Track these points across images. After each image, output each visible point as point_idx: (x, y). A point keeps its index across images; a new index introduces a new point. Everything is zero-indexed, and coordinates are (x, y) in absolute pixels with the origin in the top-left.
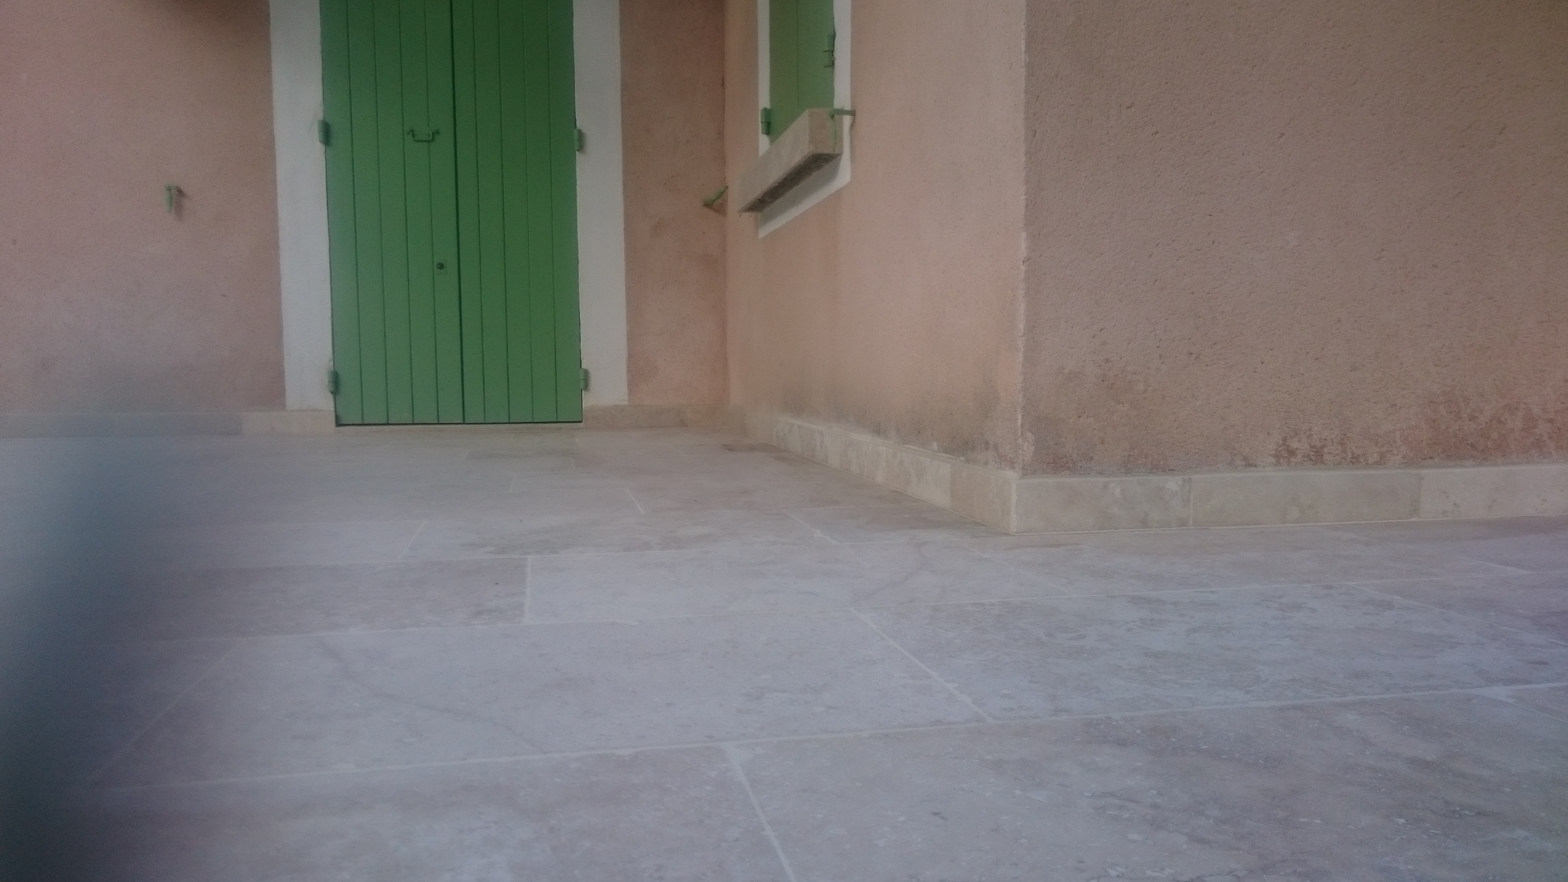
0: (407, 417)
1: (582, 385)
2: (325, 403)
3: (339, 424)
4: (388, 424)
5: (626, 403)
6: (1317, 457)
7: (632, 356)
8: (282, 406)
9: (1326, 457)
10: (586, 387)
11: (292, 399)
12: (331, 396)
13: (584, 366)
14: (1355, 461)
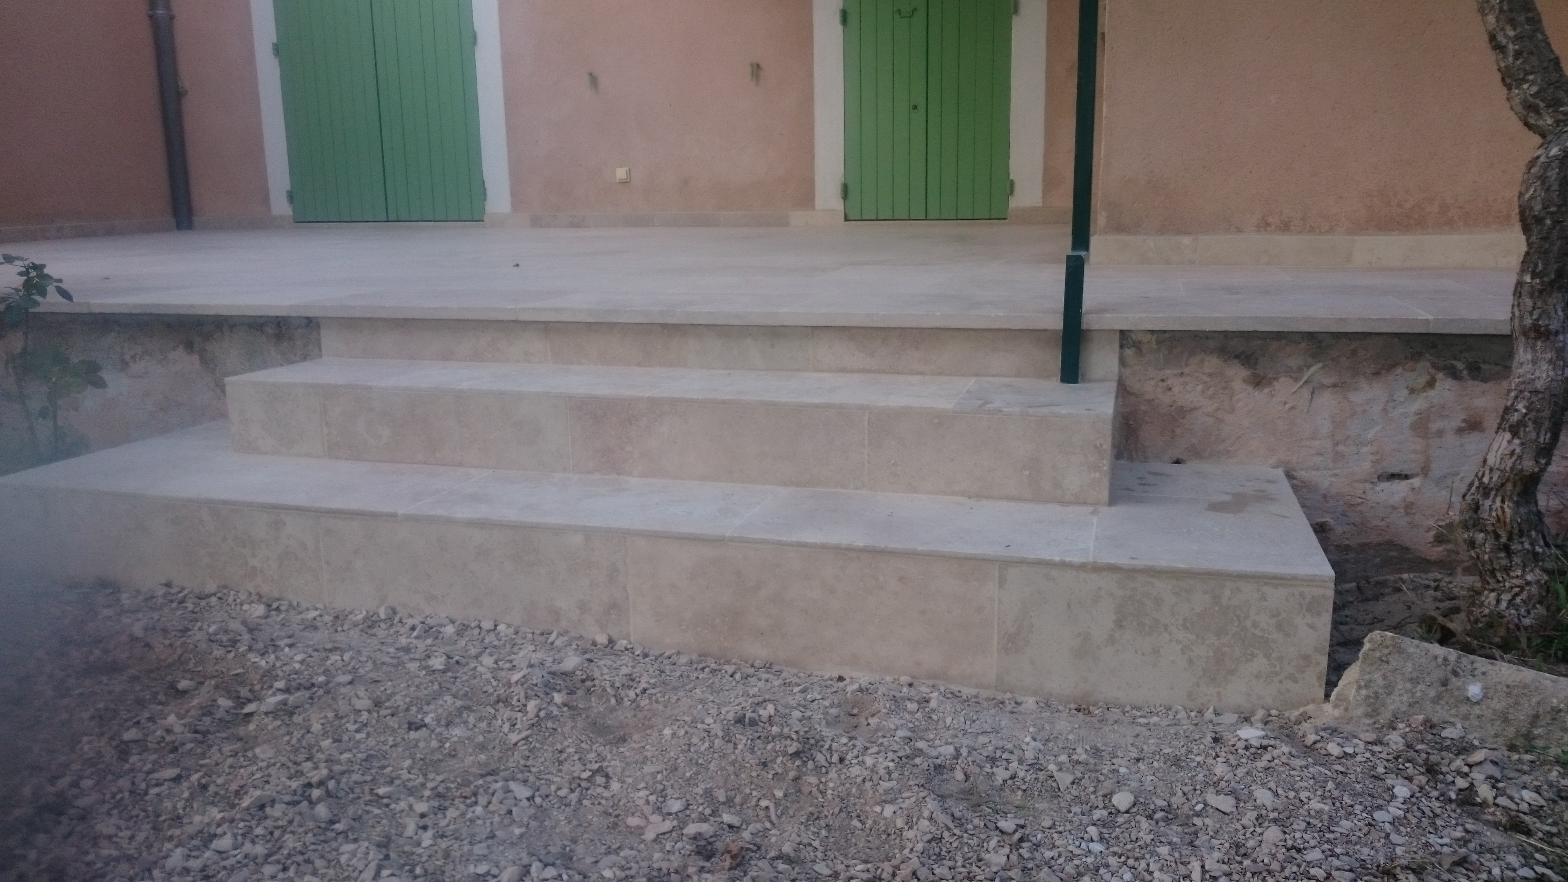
0: (889, 215)
1: (1008, 192)
2: (838, 205)
3: (846, 220)
4: (877, 220)
5: (1041, 205)
6: (1285, 227)
7: (1046, 169)
8: (813, 207)
9: (1292, 228)
10: (1012, 192)
11: (819, 203)
12: (842, 201)
13: (1011, 177)
14: (1312, 230)
